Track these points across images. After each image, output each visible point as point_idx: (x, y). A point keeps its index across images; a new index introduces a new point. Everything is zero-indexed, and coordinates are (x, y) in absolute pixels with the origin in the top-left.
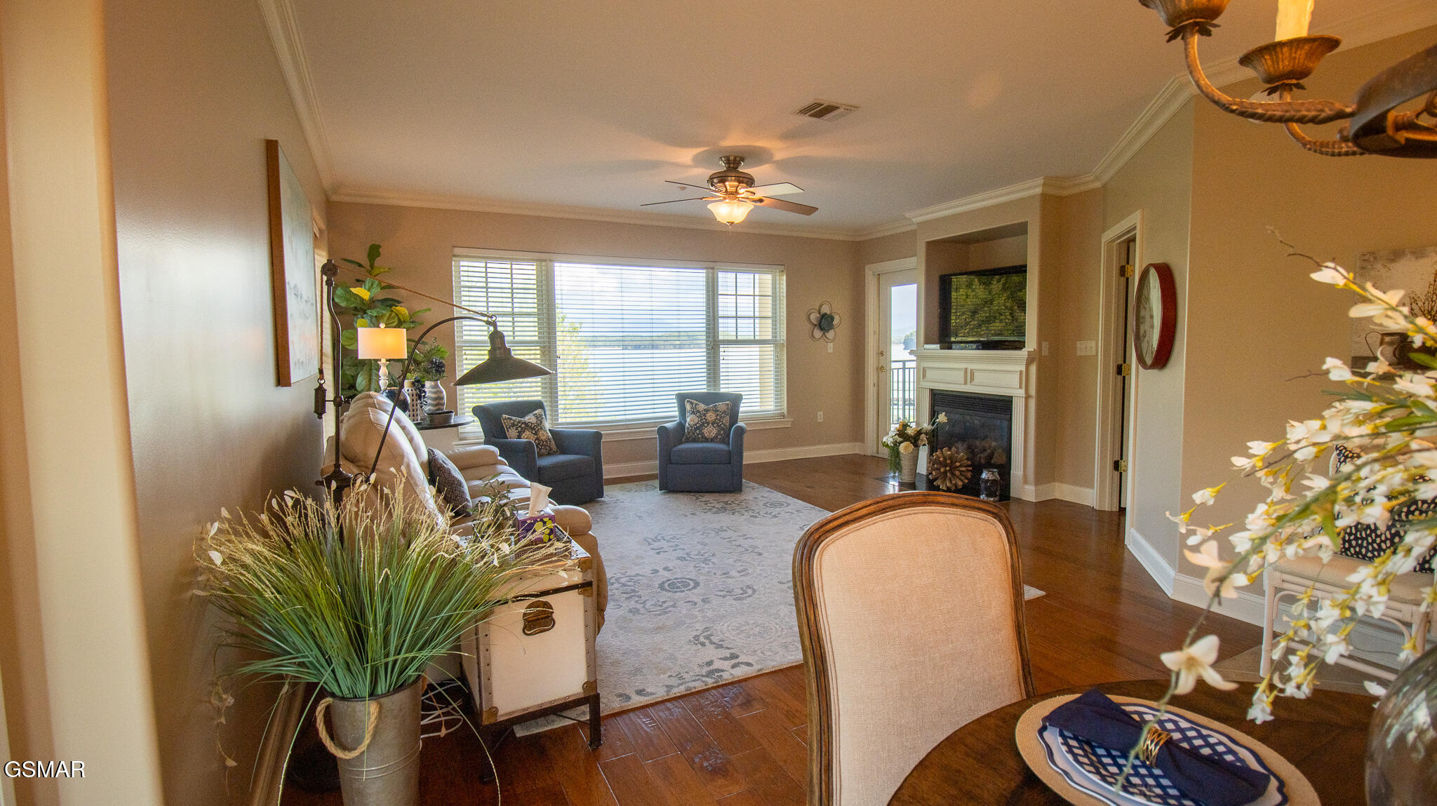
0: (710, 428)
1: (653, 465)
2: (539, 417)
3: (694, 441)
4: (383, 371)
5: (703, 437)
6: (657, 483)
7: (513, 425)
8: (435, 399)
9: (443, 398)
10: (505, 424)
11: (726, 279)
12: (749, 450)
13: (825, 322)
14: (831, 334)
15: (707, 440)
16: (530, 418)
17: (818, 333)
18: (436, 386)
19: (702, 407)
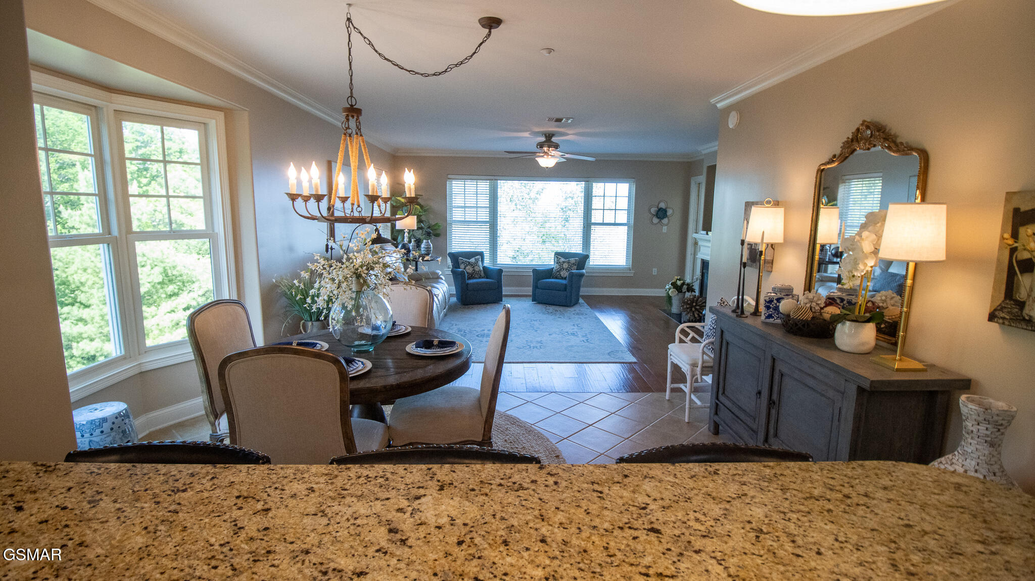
0: (565, 271)
1: (529, 290)
2: (477, 260)
3: (556, 278)
4: (406, 234)
5: (560, 276)
6: (531, 298)
7: (463, 263)
8: (426, 248)
9: (430, 248)
10: (460, 262)
11: (598, 188)
12: (583, 287)
13: (661, 214)
14: (665, 221)
15: (562, 278)
16: (473, 260)
17: (655, 220)
18: (428, 242)
19: (562, 260)
